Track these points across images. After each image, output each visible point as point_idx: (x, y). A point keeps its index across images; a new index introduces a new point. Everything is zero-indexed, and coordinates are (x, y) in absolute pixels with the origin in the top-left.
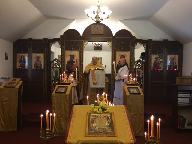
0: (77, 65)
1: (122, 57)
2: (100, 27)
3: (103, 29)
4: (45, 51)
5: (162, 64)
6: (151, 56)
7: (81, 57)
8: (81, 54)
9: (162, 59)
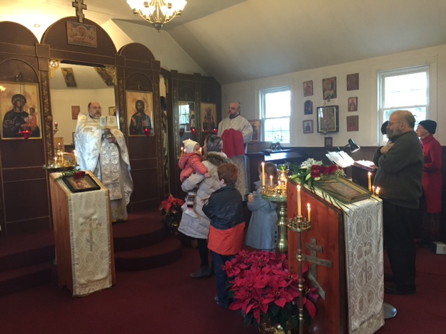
0: (36, 122)
1: (139, 104)
2: (88, 28)
5: (194, 119)
7: (46, 101)
8: (45, 93)
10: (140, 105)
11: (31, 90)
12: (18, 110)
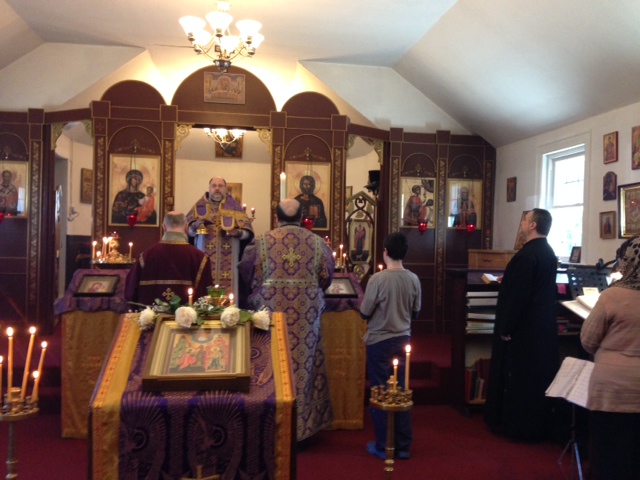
0: (153, 206)
1: (306, 181)
2: (234, 79)
4: (33, 154)
5: (432, 207)
6: (398, 182)
7: (168, 178)
8: (168, 167)
9: (432, 192)
10: (308, 183)
11: (149, 165)
12: (132, 190)
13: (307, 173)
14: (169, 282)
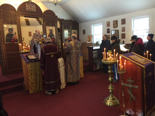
0: (16, 37)
2: (33, 5)
3: (35, 7)
6: (64, 31)
7: (20, 30)
8: (19, 27)
10: (51, 31)
13: (51, 29)
14: (52, 53)
